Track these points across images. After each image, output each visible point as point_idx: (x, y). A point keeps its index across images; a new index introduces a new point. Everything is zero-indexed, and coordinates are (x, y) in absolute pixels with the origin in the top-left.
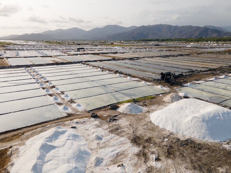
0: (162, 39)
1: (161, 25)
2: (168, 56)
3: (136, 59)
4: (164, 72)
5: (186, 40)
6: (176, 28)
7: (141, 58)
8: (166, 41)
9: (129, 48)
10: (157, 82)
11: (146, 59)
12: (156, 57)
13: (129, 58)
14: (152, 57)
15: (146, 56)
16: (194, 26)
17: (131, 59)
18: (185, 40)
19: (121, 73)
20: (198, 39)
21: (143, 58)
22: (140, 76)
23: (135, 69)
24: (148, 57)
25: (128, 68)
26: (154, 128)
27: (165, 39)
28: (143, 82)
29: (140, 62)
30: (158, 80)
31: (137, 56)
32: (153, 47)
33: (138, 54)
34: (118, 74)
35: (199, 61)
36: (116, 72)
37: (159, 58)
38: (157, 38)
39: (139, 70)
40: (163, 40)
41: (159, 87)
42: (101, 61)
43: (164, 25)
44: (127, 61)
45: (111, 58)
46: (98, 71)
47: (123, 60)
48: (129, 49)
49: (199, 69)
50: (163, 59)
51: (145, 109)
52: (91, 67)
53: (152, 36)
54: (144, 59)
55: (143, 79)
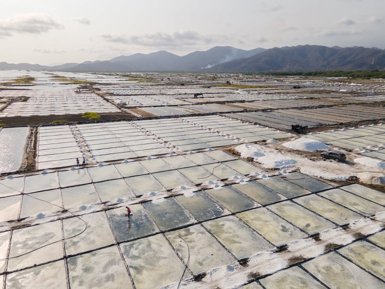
0: (308, 71)
1: (307, 46)
2: (305, 108)
3: (269, 111)
4: (294, 124)
5: (349, 75)
6: (335, 51)
7: (274, 109)
8: (314, 75)
9: (256, 92)
10: (288, 131)
11: (280, 111)
12: (292, 108)
13: (262, 110)
14: (287, 109)
15: (280, 107)
16: (368, 48)
17: (264, 111)
18: (347, 74)
19: (260, 125)
20: (370, 74)
21: (277, 109)
22: (276, 127)
23: (271, 122)
24: (283, 109)
25: (264, 120)
26: (284, 147)
27: (312, 73)
28: (279, 131)
29: (274, 115)
30: (290, 130)
31: (270, 107)
32: (291, 91)
33: (271, 104)
34: (258, 125)
35: (337, 114)
36: (256, 124)
37: (294, 110)
38: (300, 69)
39: (274, 123)
40: (309, 74)
41: (290, 134)
42: (234, 112)
43: (313, 46)
44: (260, 113)
45: (242, 109)
46: (239, 123)
47: (255, 111)
48: (257, 94)
49: (327, 123)
50: (299, 111)
51: (280, 142)
52: (231, 119)
53: (290, 65)
54: (278, 111)
55: (278, 129)
